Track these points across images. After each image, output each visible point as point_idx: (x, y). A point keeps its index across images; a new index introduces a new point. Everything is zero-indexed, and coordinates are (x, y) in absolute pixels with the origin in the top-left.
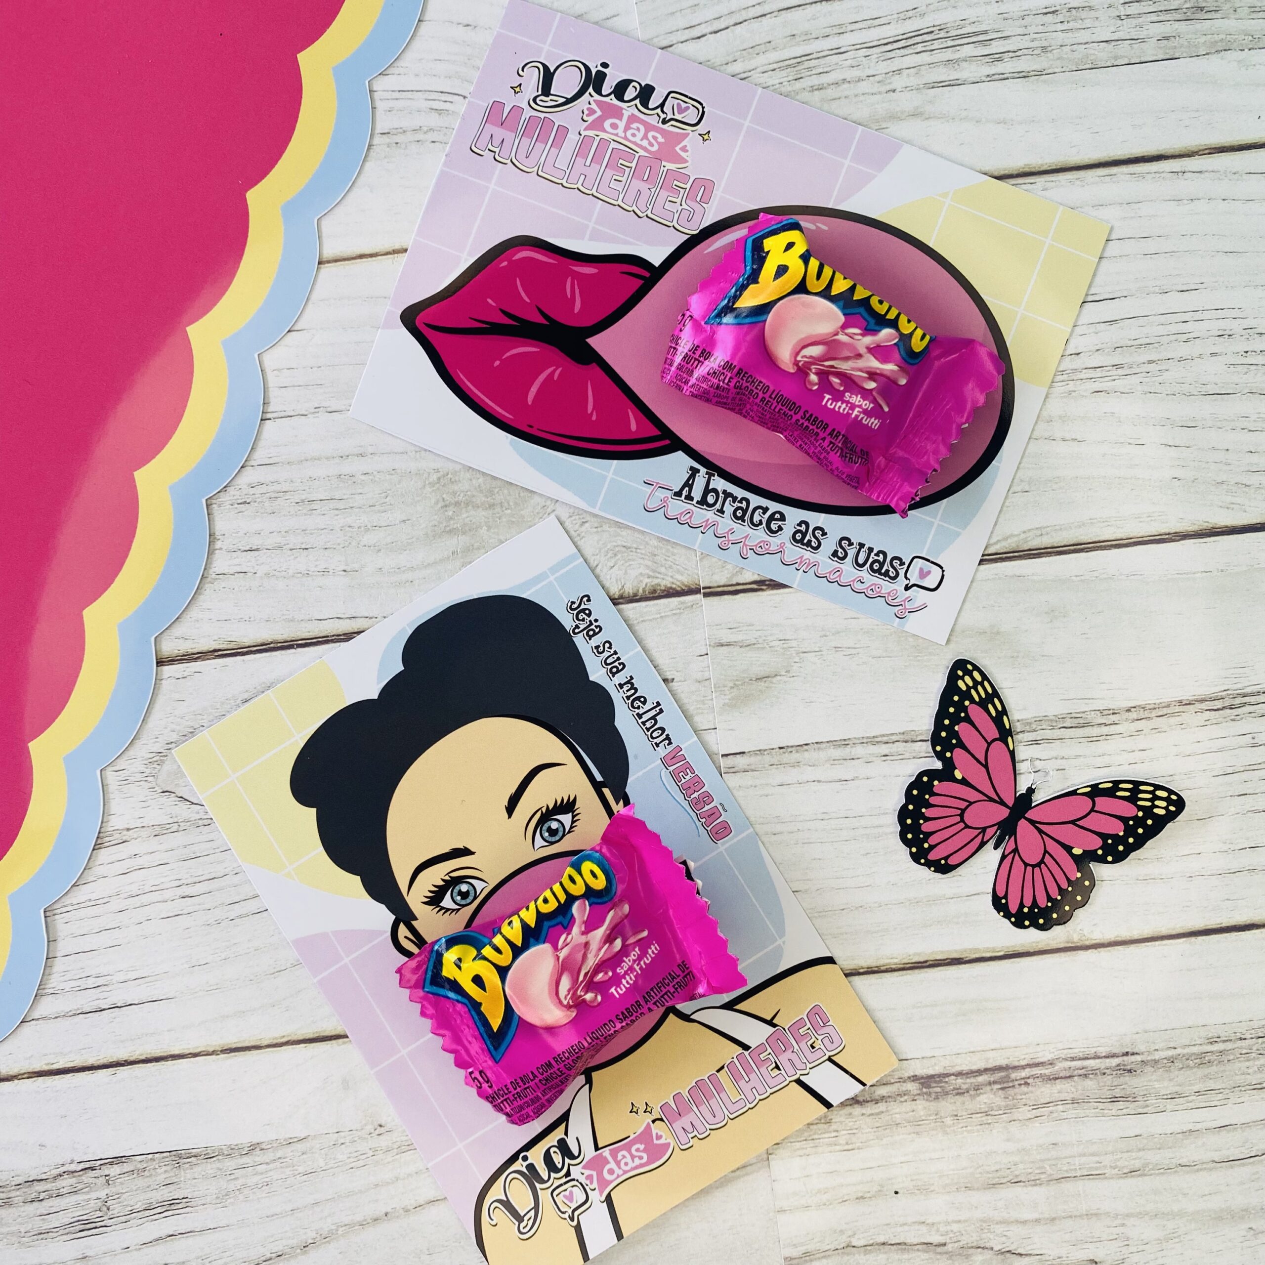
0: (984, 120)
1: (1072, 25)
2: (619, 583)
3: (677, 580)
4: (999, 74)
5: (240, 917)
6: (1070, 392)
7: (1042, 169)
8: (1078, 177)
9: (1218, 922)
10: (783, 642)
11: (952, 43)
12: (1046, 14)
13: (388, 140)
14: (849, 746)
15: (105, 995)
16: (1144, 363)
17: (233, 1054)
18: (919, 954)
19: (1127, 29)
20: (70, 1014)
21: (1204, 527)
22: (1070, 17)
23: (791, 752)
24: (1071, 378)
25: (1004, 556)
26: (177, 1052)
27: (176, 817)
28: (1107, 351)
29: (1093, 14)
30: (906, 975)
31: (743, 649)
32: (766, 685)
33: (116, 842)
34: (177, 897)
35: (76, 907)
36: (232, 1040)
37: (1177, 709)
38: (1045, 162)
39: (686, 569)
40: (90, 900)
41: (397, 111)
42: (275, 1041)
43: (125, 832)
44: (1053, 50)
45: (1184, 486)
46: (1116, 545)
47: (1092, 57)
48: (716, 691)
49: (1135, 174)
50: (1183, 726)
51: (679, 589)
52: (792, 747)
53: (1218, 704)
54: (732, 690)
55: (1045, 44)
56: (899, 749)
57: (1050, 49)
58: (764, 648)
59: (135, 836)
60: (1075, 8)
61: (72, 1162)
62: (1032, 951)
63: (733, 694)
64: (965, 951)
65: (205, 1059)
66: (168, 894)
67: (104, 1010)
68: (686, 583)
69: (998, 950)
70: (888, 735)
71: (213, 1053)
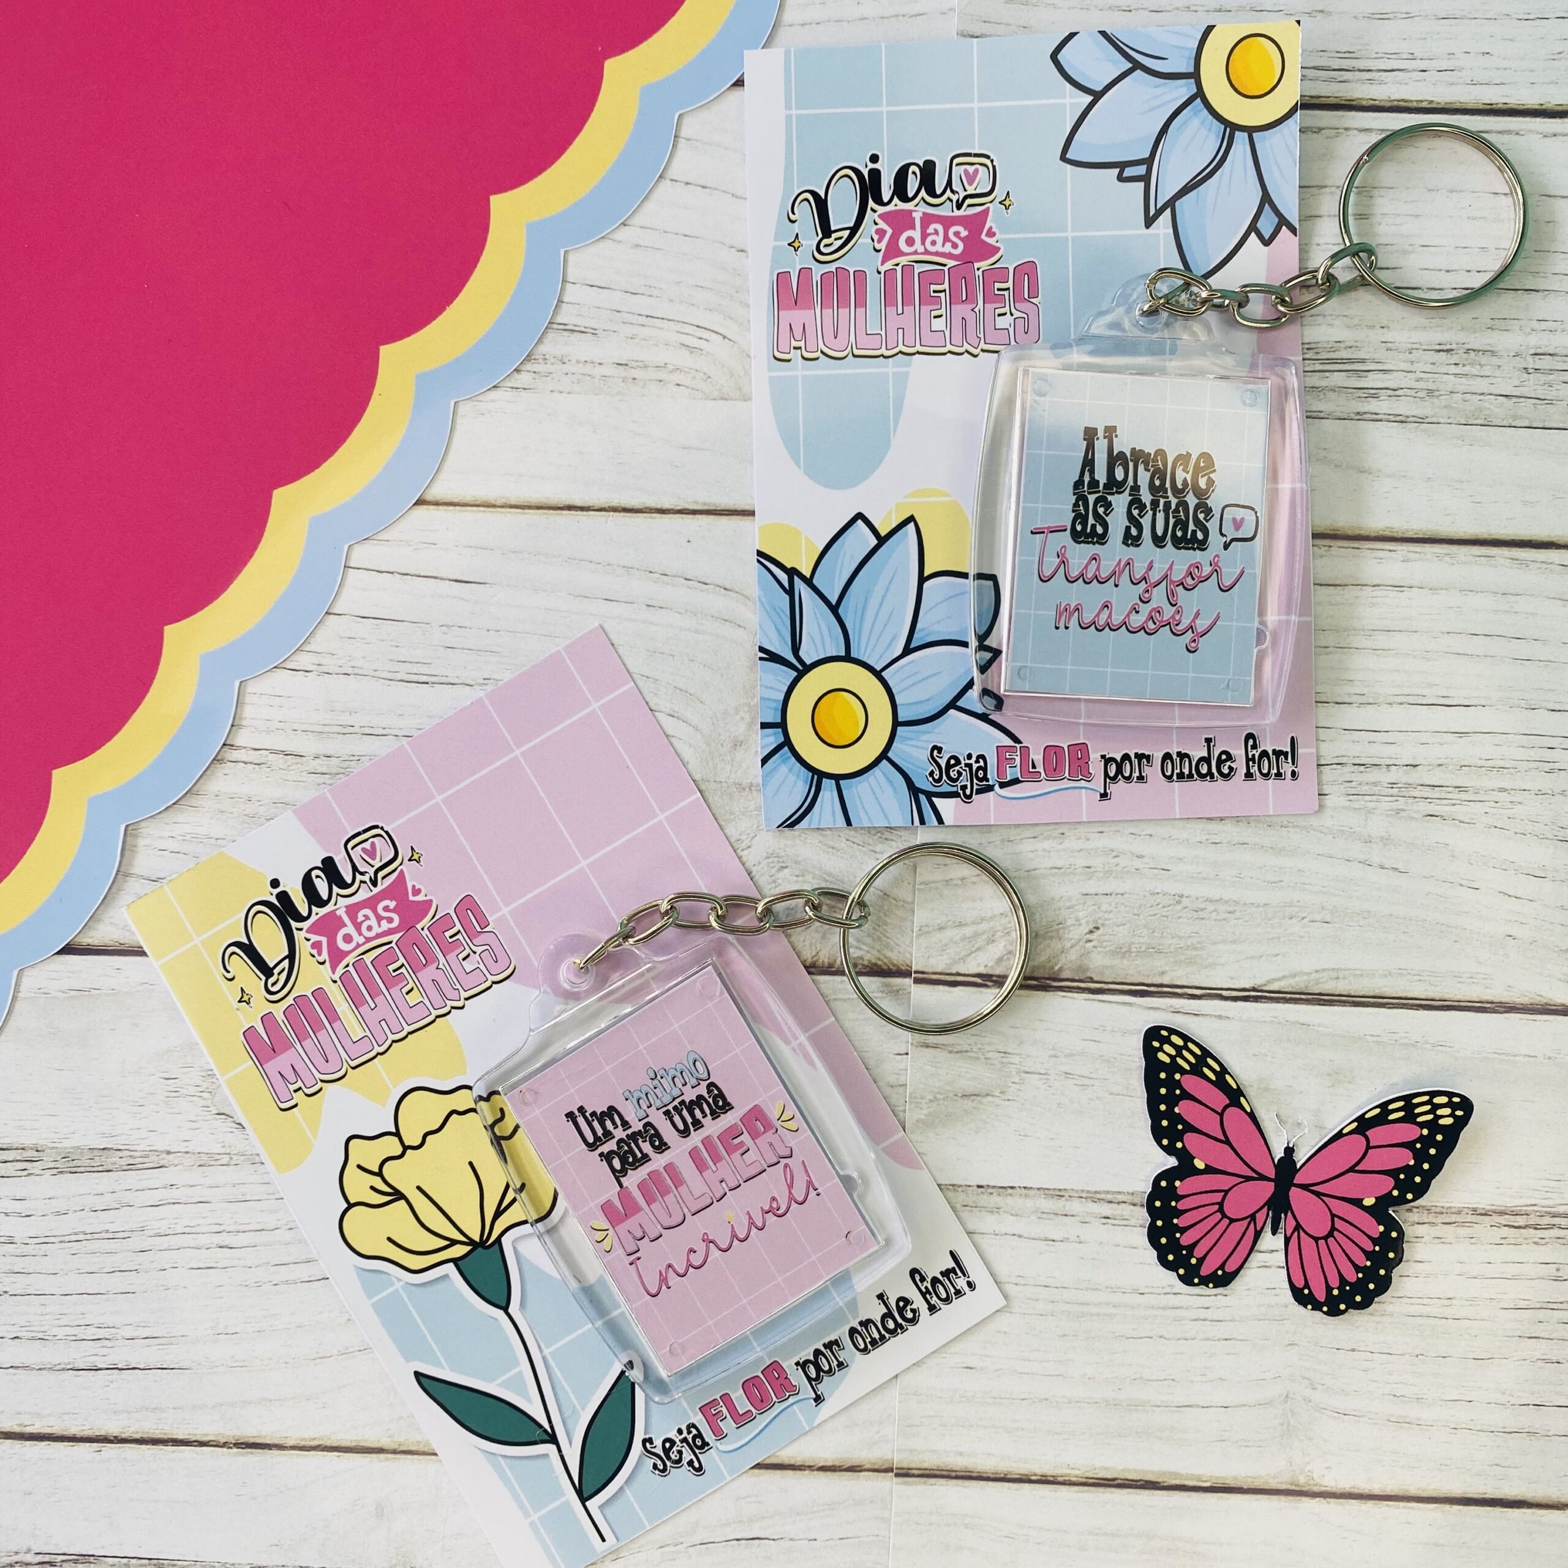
0: (1344, 464)
1: (1467, 369)
2: (814, 948)
3: (885, 957)
4: (1372, 414)
5: (287, 1282)
6: (1398, 811)
7: (1405, 536)
8: (1448, 552)
9: (1481, 1491)
10: (1003, 1055)
11: (1321, 367)
12: (1439, 351)
13: (624, 374)
14: (1063, 1199)
15: (105, 1351)
16: (1493, 790)
17: (249, 1450)
18: (1107, 1469)
19: (1533, 385)
20: (58, 1367)
21: (1536, 1002)
22: (1467, 359)
23: (991, 1193)
24: (1401, 794)
25: (1289, 996)
26: (180, 1436)
27: (230, 1147)
28: (1451, 767)
29: (1495, 361)
30: (1087, 1492)
31: (952, 1056)
32: (973, 1105)
33: (151, 1165)
34: (214, 1245)
35: (89, 1236)
36: (250, 1433)
37: (1470, 1218)
38: (1411, 528)
39: (898, 945)
40: (107, 1231)
41: (642, 339)
42: (303, 1443)
43: (164, 1156)
44: (1441, 395)
45: (1519, 947)
46: (1426, 1005)
47: (1486, 413)
48: (911, 1103)
49: (1517, 560)
50: (1473, 1240)
51: (885, 967)
52: (994, 1187)
53: (1521, 1221)
54: (931, 1105)
55: (1432, 386)
56: (1125, 1213)
57: (1437, 393)
58: (978, 1058)
59: (176, 1162)
60: (1474, 351)
61: (28, 1551)
62: (1245, 1487)
63: (931, 1110)
64: (1164, 1473)
65: (213, 1451)
66: (203, 1240)
67: (100, 1369)
68: (895, 962)
69: (1204, 1479)
70: (1113, 1193)
71: (225, 1445)
